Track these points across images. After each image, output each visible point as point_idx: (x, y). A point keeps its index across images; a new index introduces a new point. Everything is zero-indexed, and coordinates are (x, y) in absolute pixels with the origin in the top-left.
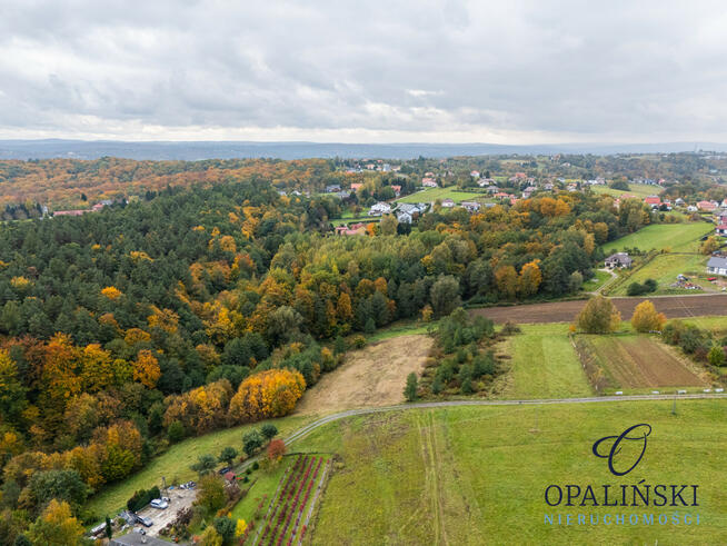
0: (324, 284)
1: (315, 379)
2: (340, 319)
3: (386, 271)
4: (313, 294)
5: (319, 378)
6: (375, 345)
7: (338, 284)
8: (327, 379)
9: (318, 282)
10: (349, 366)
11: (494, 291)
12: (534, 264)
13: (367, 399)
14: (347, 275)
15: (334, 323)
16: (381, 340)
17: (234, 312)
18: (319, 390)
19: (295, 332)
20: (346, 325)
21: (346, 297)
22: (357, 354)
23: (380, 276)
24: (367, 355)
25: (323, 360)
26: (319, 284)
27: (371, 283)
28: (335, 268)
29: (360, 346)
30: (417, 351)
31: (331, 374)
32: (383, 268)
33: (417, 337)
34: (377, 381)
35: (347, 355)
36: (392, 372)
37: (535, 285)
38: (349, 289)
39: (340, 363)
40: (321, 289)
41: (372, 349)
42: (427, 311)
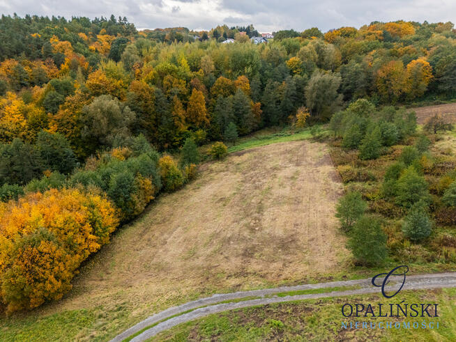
0: (168, 77)
1: (140, 207)
2: (192, 123)
3: (249, 70)
4: (154, 88)
5: (150, 204)
6: (239, 155)
7: (188, 80)
8: (166, 205)
9: (162, 75)
10: (205, 183)
11: (374, 94)
12: (423, 60)
13: (248, 254)
14: (200, 73)
15: (184, 128)
16: (246, 149)
17: (31, 106)
18: (147, 229)
19: (122, 133)
20: (200, 132)
21: (199, 97)
22: (216, 166)
23: (240, 74)
24: (231, 167)
25: (160, 173)
26: (162, 78)
27: (230, 82)
28: (184, 62)
29: (218, 156)
30: (309, 159)
31: (175, 196)
32: (244, 66)
33: (298, 144)
34: (260, 209)
35: (202, 167)
36: (282, 191)
37: (424, 85)
38: (202, 86)
39: (191, 178)
40: (165, 82)
41: (236, 159)
42: (302, 114)
